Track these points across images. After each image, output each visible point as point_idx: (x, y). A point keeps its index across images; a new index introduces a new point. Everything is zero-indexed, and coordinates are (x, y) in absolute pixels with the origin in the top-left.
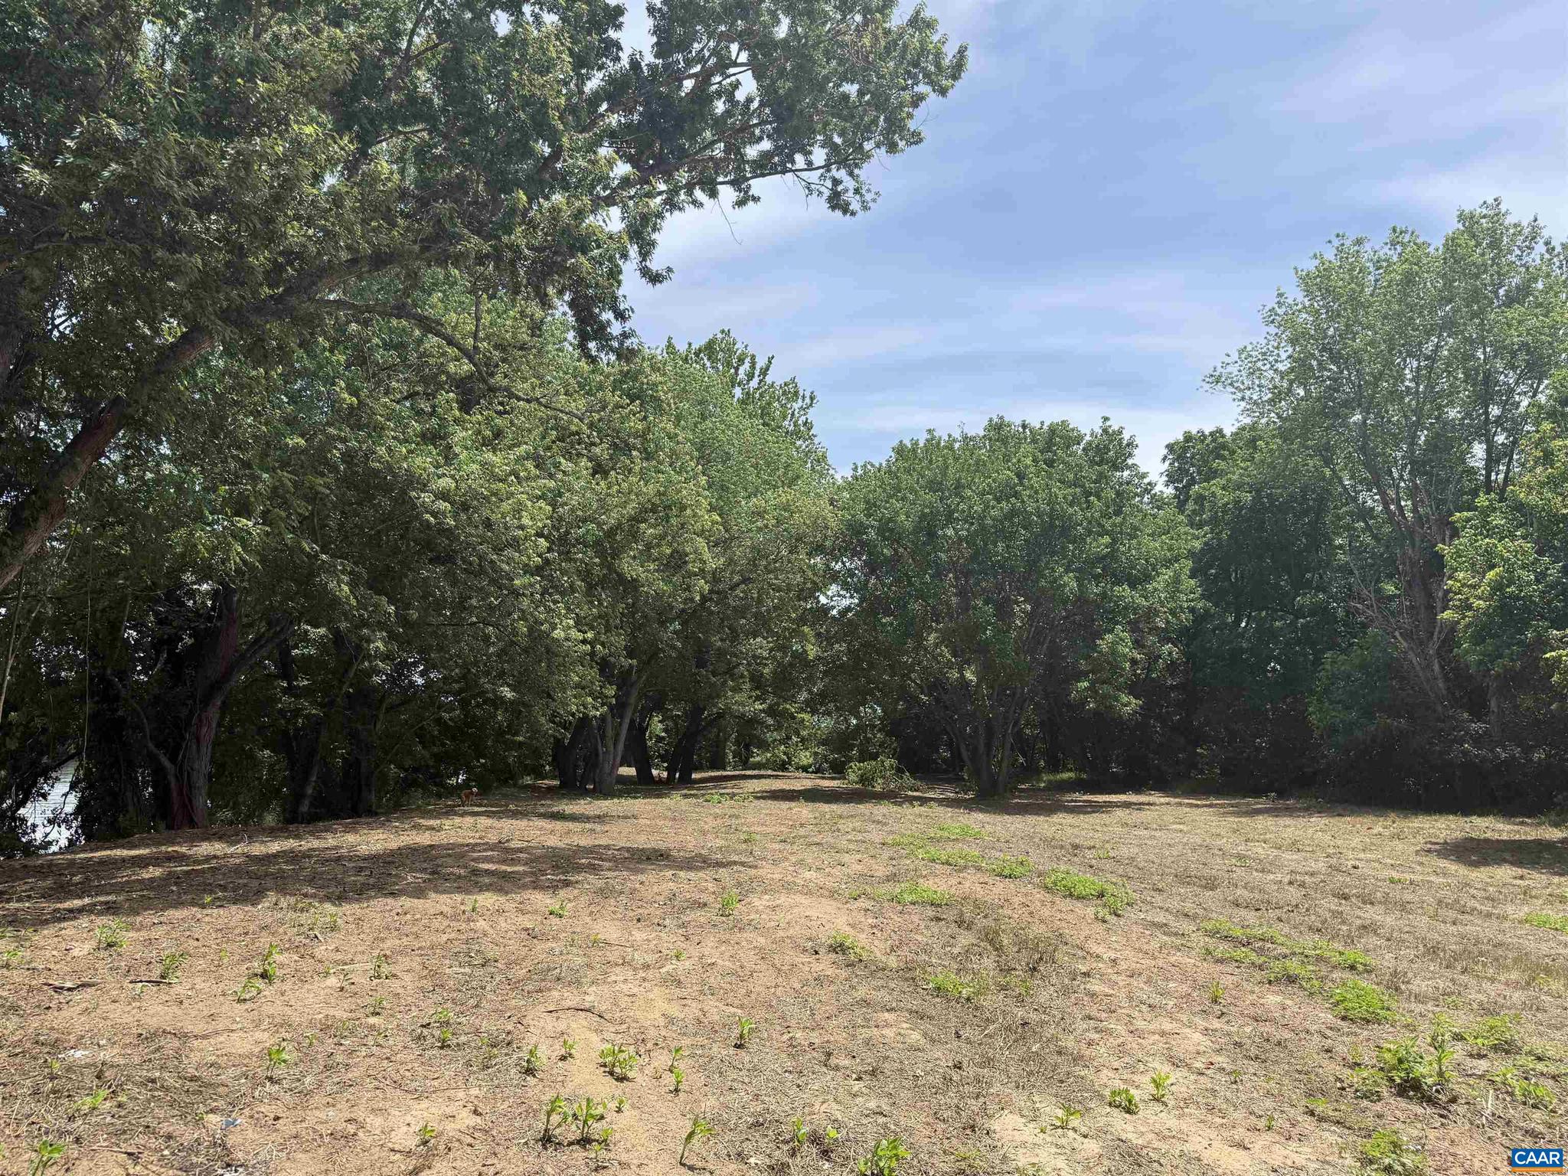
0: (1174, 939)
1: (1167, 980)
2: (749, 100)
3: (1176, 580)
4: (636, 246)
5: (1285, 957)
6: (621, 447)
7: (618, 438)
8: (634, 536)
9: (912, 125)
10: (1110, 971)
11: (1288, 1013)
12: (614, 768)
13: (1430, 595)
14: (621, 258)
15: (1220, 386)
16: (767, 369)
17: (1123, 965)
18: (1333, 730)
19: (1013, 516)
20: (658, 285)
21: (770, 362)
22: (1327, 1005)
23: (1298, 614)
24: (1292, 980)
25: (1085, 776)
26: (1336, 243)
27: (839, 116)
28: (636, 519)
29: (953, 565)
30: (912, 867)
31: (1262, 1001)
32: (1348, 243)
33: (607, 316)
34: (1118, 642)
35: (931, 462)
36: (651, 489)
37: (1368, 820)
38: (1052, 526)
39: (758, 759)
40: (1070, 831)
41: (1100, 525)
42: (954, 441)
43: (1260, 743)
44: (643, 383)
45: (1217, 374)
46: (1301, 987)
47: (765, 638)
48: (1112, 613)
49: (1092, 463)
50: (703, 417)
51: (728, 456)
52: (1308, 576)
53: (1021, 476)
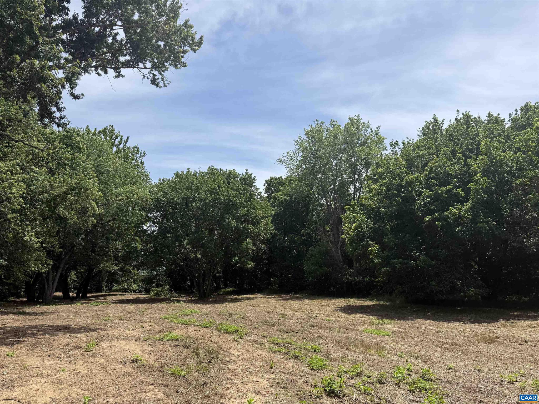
0: (259, 345)
1: (256, 361)
2: (122, 40)
3: (267, 224)
4: (68, 84)
5: (294, 349)
6: (61, 164)
7: (60, 160)
8: (65, 200)
9: (183, 60)
10: (237, 359)
11: (295, 369)
12: (52, 293)
13: (338, 230)
14: (62, 87)
15: (281, 163)
16: (127, 141)
17: (242, 357)
18: (310, 272)
19: (216, 200)
20: (77, 100)
21: (128, 139)
22: (307, 365)
23: (302, 236)
24: (296, 357)
25: (235, 289)
26: (316, 122)
27: (156, 52)
28: (66, 193)
29: (194, 216)
30: (170, 326)
31: (287, 366)
32: (319, 123)
33: (54, 109)
34: (248, 243)
35: (188, 179)
36: (73, 182)
37: (320, 301)
38: (229, 204)
39: (116, 288)
40: (229, 308)
41: (244, 205)
42: (197, 173)
43: (290, 276)
44: (73, 140)
45: (281, 159)
46: (299, 359)
47: (121, 242)
48: (247, 234)
49: (242, 184)
50: (100, 156)
51: (108, 172)
52: (305, 224)
53: (219, 187)
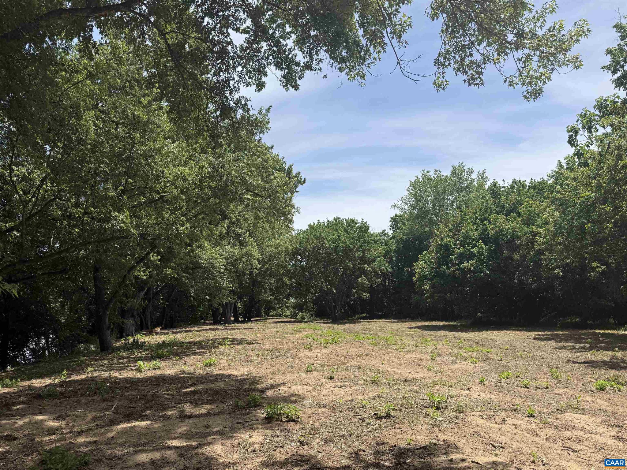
3: (380, 262)
34: (363, 280)
39: (272, 314)
42: (325, 222)
45: (396, 204)
48: (363, 272)
49: (359, 231)
